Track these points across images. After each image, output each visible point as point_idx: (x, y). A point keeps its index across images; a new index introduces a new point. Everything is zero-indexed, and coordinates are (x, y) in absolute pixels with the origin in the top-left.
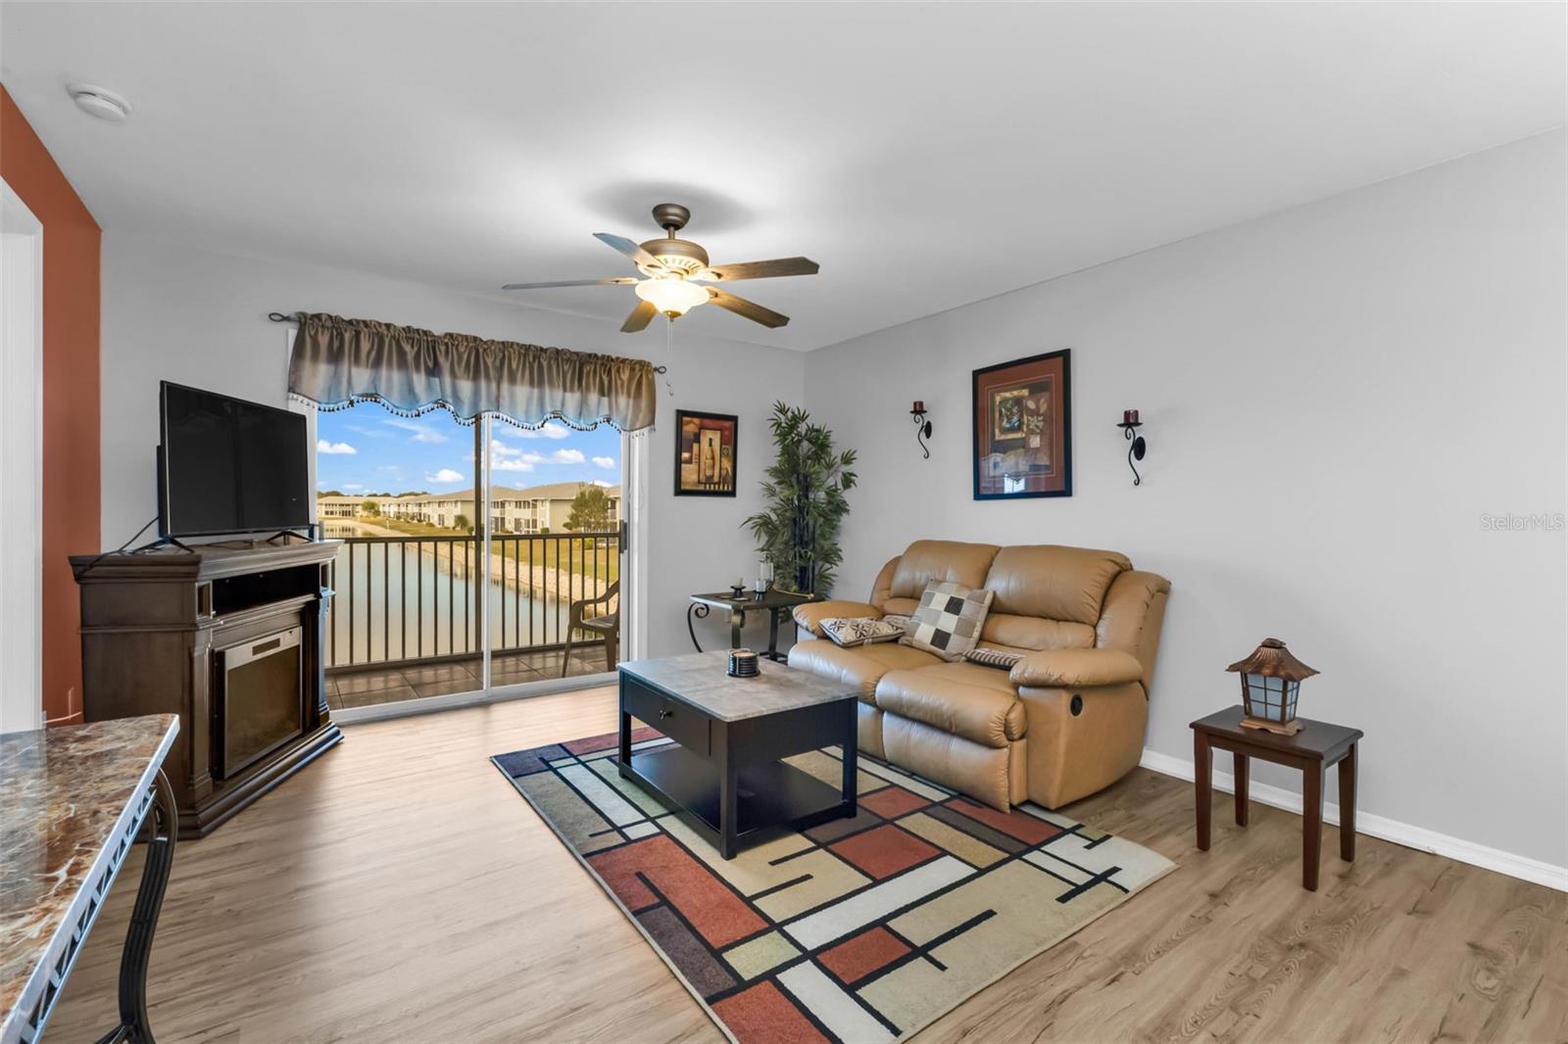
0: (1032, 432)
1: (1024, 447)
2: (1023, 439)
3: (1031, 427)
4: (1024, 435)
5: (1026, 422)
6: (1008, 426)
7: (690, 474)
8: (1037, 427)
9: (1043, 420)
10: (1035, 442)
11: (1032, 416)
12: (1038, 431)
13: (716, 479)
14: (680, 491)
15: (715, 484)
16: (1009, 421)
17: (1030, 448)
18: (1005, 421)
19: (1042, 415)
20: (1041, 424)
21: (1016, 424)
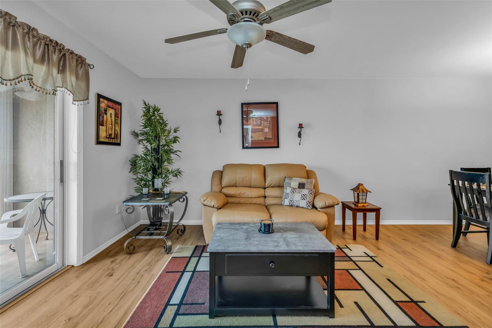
0: (266, 127)
1: (262, 131)
2: (262, 129)
3: (265, 125)
4: (262, 128)
5: (263, 123)
6: (256, 124)
7: (103, 134)
8: (267, 125)
9: (269, 123)
10: (266, 130)
11: (265, 122)
12: (267, 127)
13: (113, 136)
14: (99, 142)
15: (113, 139)
16: (256, 122)
17: (264, 132)
18: (255, 122)
19: (269, 121)
20: (268, 125)
21: (259, 124)
